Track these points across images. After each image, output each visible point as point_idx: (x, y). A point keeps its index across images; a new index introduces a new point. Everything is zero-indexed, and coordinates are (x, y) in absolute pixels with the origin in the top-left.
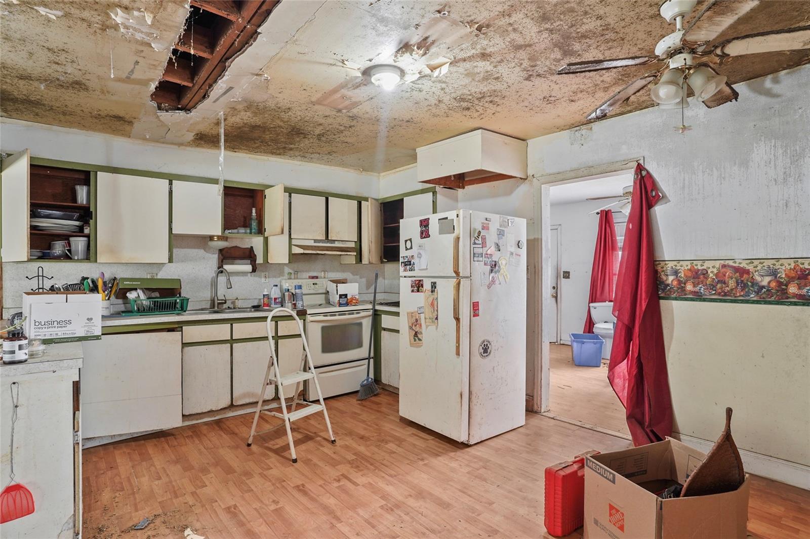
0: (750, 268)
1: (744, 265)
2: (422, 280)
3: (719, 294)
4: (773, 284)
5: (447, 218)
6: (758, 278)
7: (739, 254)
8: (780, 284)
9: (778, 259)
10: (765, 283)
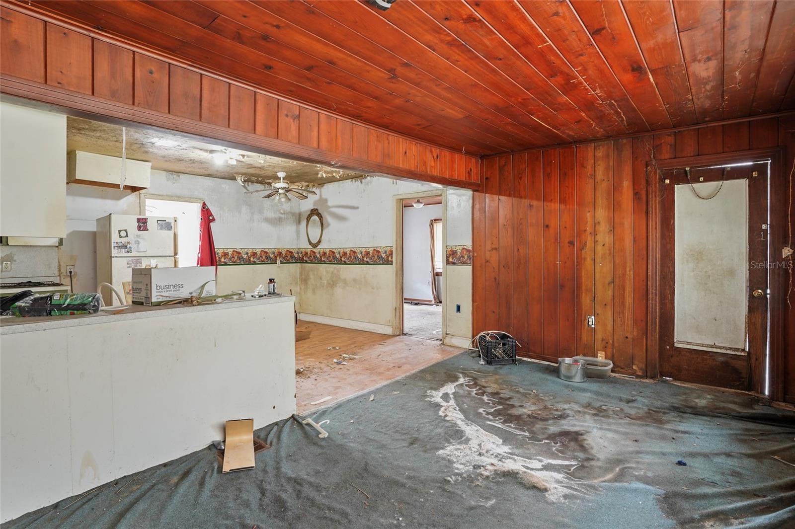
0: (241, 252)
1: (239, 251)
2: (141, 259)
3: (232, 262)
4: (247, 258)
5: (165, 221)
6: (243, 256)
7: (239, 246)
8: (249, 257)
9: (248, 249)
10: (245, 257)
